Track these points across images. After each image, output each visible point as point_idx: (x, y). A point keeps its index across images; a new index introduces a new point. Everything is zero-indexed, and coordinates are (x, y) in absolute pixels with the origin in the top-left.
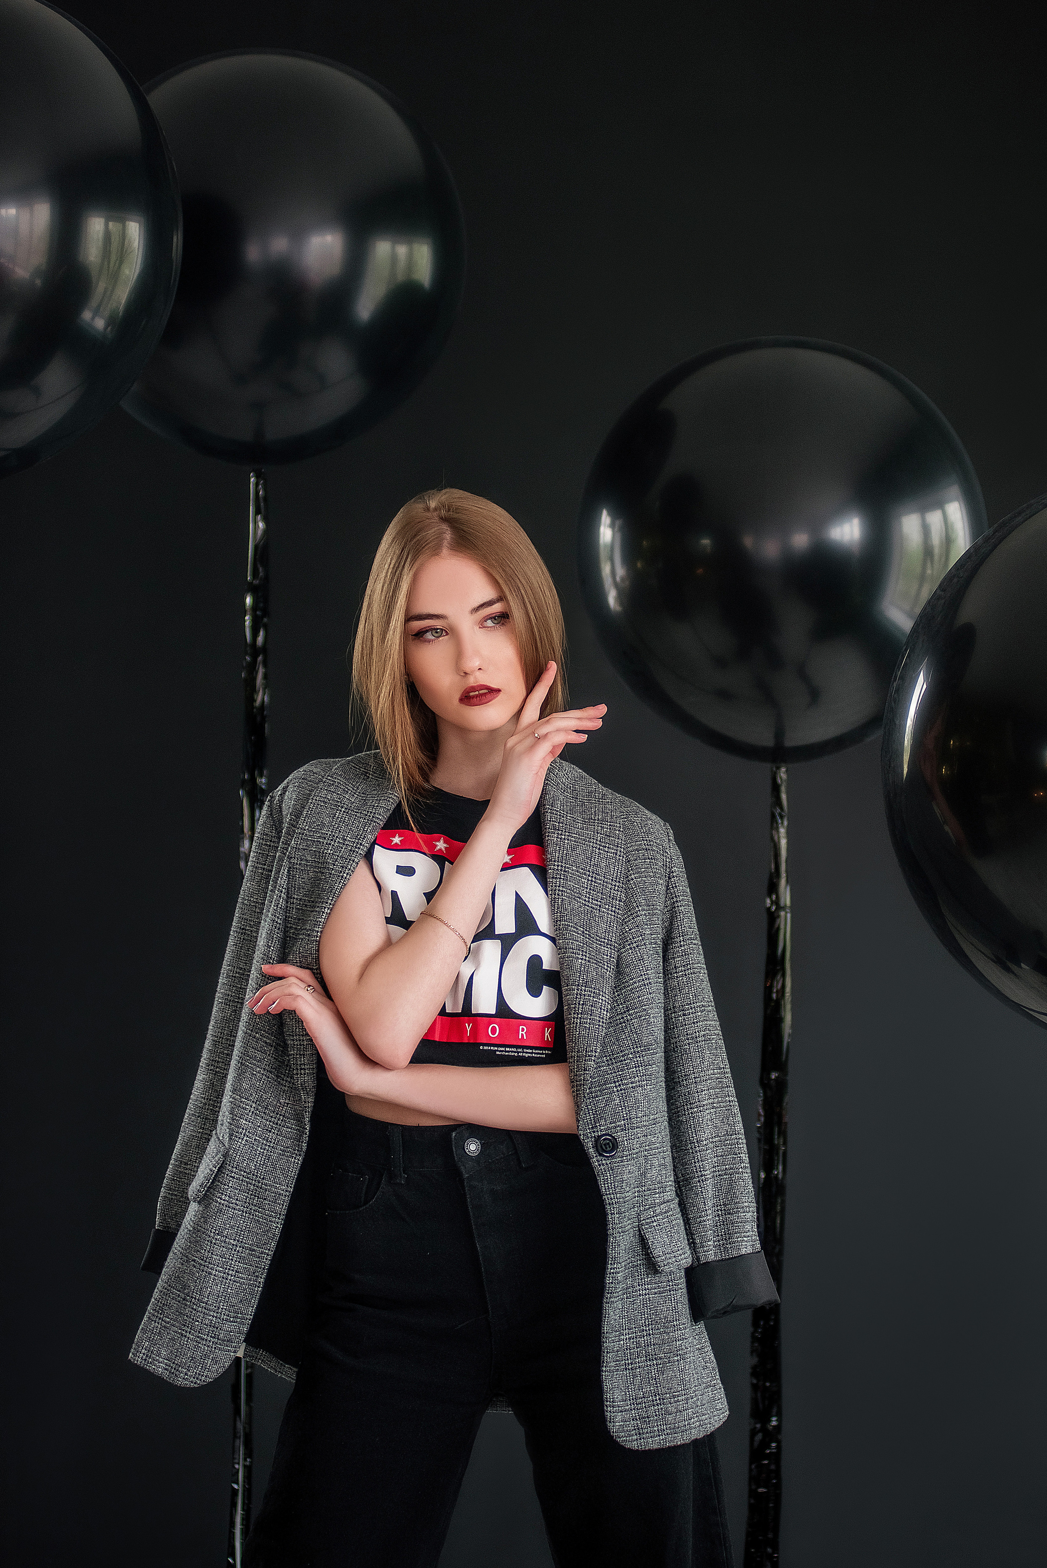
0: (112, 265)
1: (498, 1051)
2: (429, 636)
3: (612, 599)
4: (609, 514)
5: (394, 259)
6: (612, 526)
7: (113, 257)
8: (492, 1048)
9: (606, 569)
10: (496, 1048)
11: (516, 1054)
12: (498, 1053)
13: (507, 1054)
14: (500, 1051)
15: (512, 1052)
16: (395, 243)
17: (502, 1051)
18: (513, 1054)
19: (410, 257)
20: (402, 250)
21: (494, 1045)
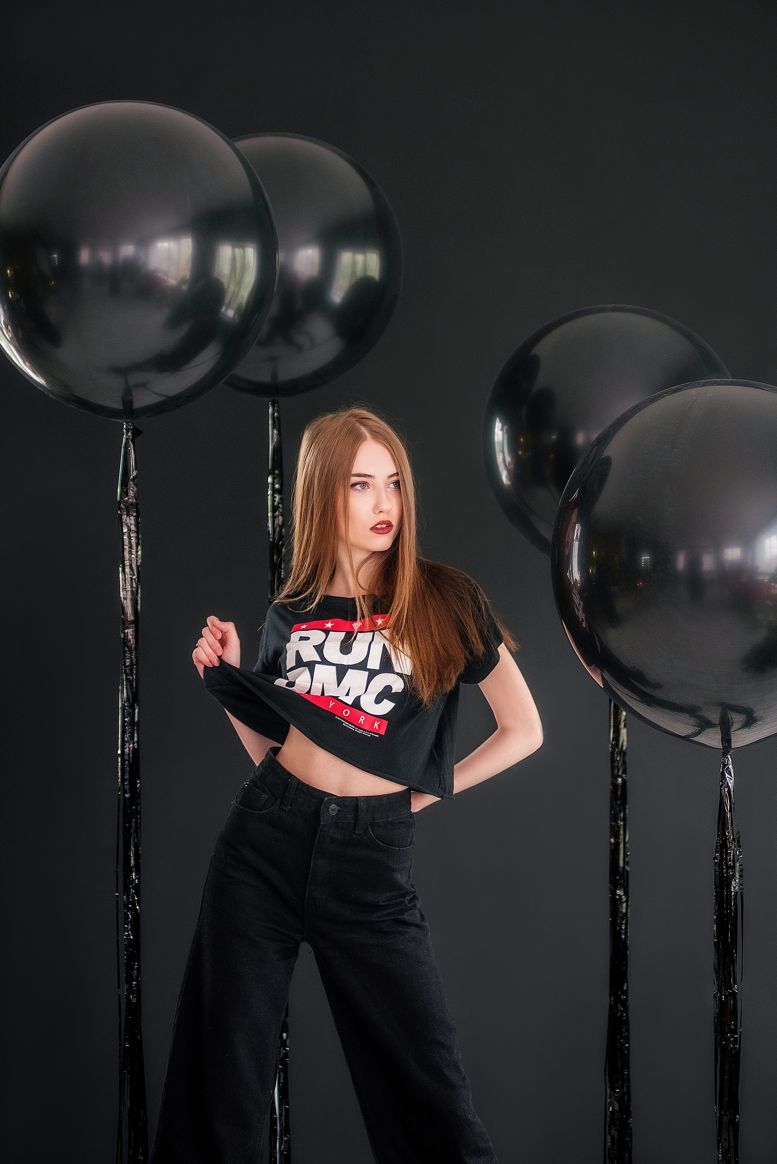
0: (237, 276)
1: (344, 723)
2: (358, 487)
3: (504, 478)
4: (500, 421)
5: (354, 263)
6: (502, 429)
7: (238, 271)
8: (342, 720)
9: (499, 458)
10: (344, 722)
11: (353, 730)
12: (344, 724)
13: (348, 727)
14: (346, 724)
15: (352, 727)
16: (355, 252)
17: (347, 725)
18: (352, 729)
19: (365, 261)
20: (360, 258)
21: (344, 720)
